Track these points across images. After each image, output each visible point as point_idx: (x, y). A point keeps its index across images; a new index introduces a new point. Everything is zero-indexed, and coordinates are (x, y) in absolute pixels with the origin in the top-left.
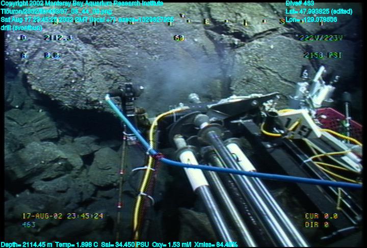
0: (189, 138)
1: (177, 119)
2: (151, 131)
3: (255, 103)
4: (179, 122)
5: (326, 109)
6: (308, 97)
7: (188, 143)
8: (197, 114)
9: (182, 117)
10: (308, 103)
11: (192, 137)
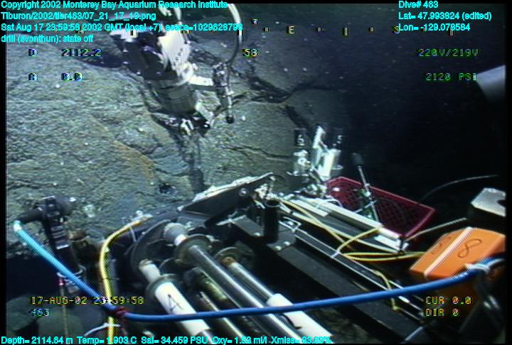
0: (163, 264)
1: (137, 238)
2: (102, 264)
3: (244, 192)
4: (141, 241)
5: (337, 180)
6: (311, 170)
7: (162, 271)
8: (166, 224)
9: (144, 233)
10: (314, 177)
11: (167, 261)
